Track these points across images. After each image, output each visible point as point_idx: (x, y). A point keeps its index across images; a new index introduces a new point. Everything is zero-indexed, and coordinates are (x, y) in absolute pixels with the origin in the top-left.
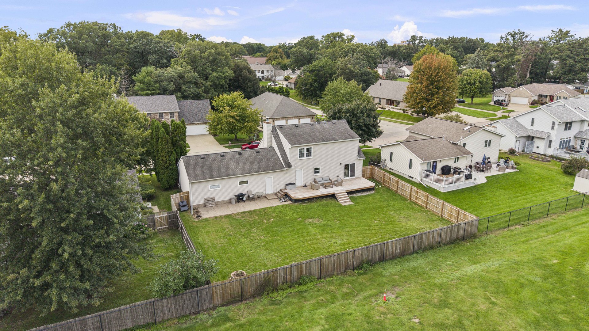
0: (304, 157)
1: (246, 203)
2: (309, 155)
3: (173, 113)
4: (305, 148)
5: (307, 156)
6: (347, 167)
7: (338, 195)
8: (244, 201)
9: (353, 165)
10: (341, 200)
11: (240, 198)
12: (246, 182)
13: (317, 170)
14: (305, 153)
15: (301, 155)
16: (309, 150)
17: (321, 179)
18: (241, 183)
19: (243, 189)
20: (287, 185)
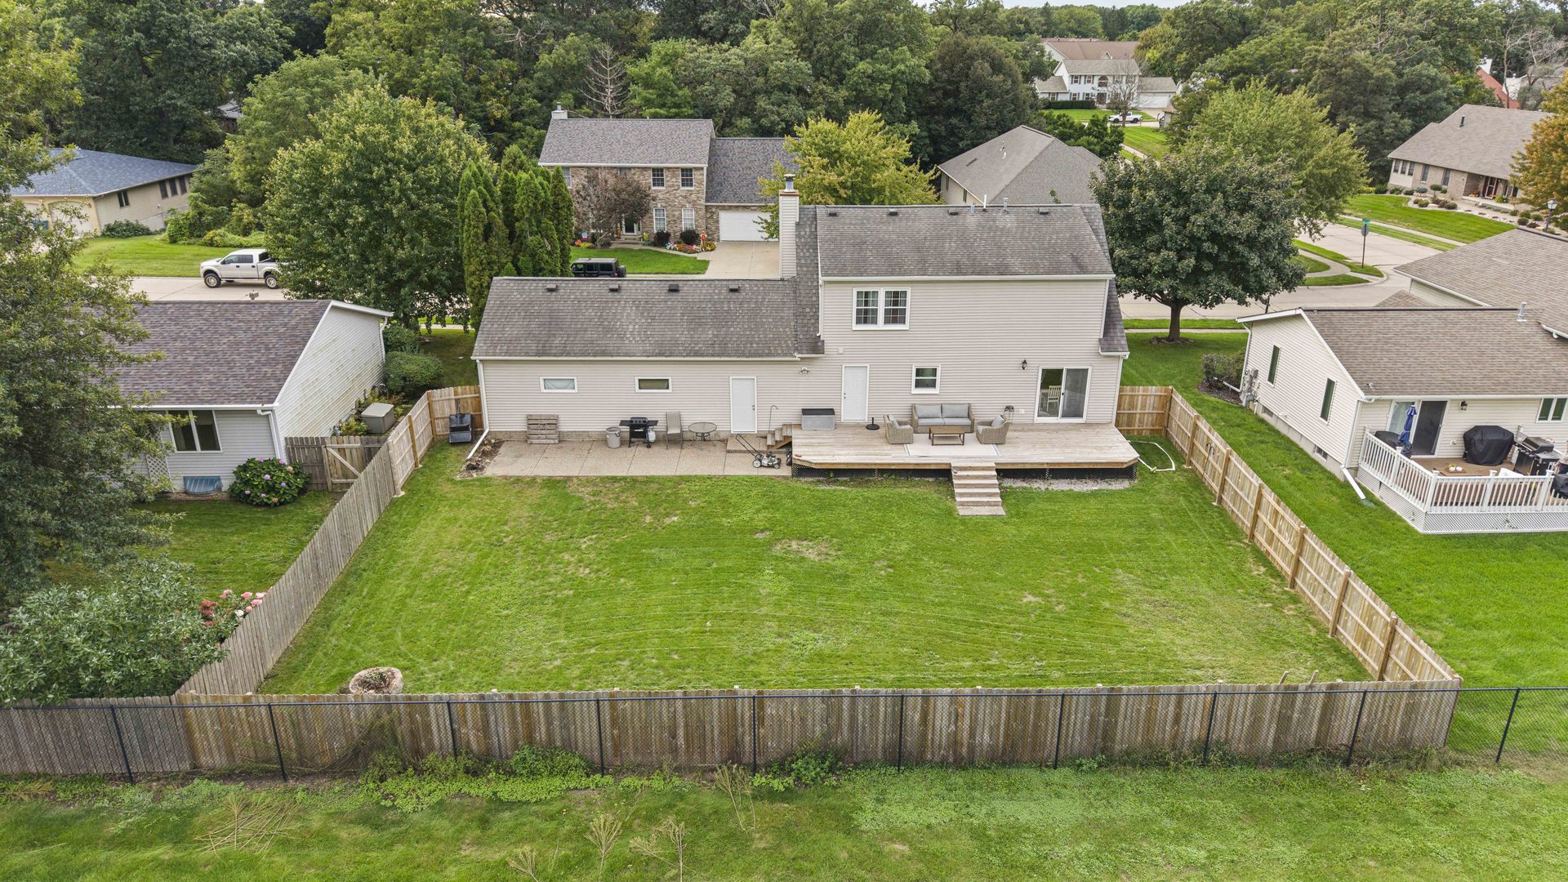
0: (874, 321)
1: (655, 449)
2: (895, 316)
3: (690, 170)
4: (882, 292)
5: (887, 321)
6: (1051, 378)
7: (959, 473)
8: (649, 445)
9: (1079, 378)
10: (962, 495)
11: (637, 431)
12: (663, 384)
13: (925, 378)
14: (881, 307)
15: (866, 316)
16: (896, 298)
17: (936, 410)
18: (644, 383)
19: (650, 406)
20: (806, 412)
